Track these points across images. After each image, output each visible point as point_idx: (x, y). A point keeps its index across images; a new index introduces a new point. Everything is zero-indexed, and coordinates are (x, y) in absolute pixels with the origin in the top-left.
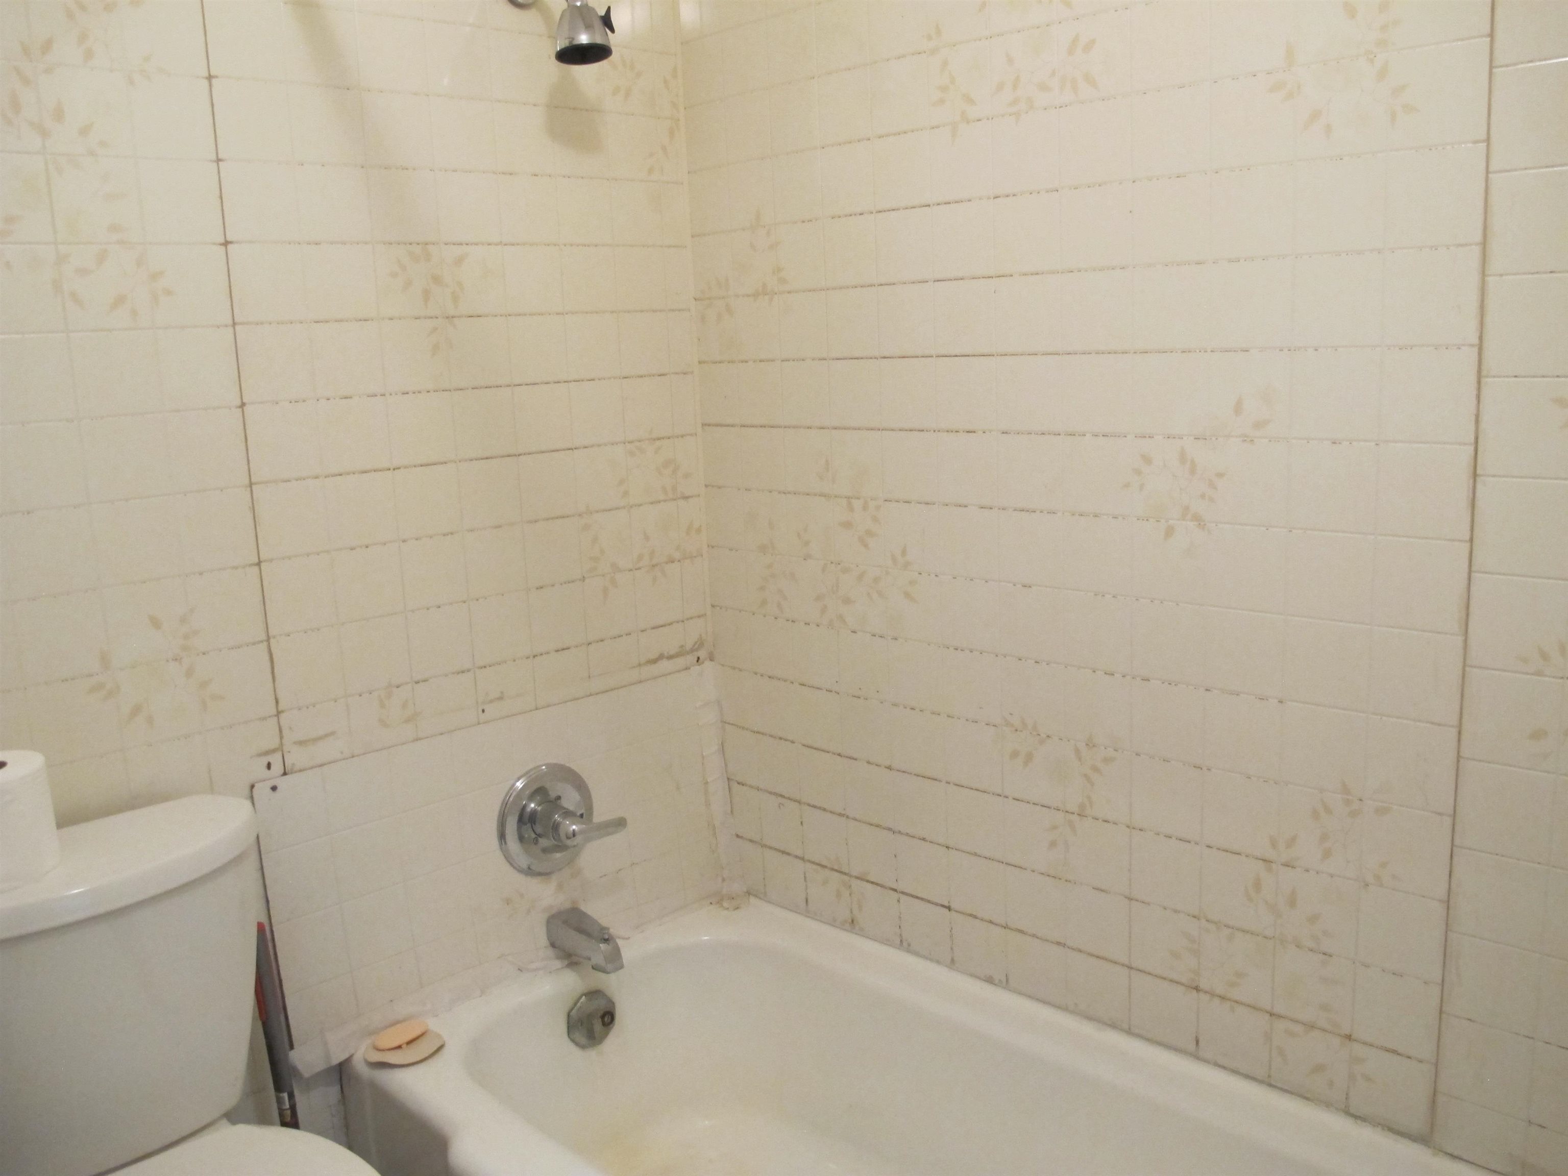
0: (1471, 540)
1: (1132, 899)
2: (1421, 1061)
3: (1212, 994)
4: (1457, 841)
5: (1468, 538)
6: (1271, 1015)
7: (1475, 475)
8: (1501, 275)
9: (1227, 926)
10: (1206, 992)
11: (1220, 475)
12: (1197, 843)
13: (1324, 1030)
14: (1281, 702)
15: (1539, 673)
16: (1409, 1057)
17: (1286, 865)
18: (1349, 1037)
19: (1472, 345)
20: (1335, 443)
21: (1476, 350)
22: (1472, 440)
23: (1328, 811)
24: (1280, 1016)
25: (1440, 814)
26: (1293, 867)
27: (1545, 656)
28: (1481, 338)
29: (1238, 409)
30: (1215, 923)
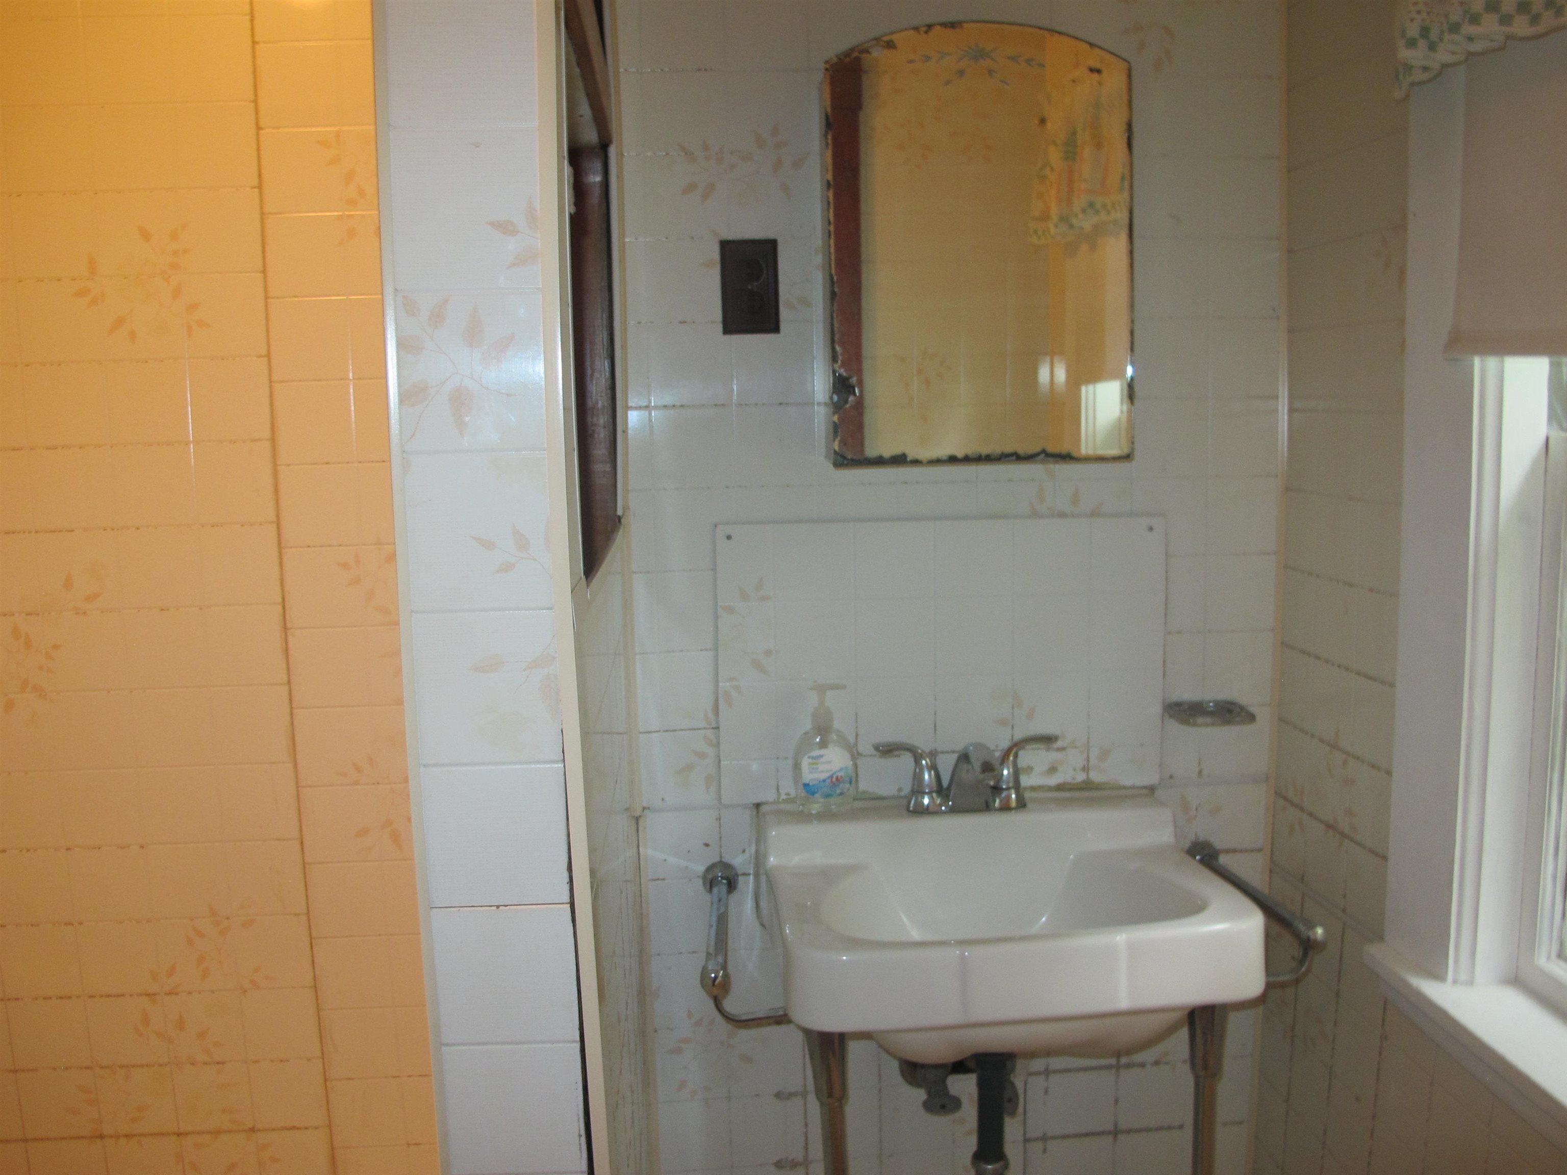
0: (289, 682)
1: (16, 1071)
2: (316, 1128)
3: (117, 1137)
4: (314, 934)
5: (285, 680)
6: (178, 1135)
7: (285, 628)
8: (289, 465)
9: (121, 1067)
10: (111, 1137)
11: (56, 647)
12: (78, 997)
13: (229, 1131)
14: (142, 847)
15: (356, 783)
16: (306, 1128)
17: (169, 994)
18: (253, 1130)
19: (272, 522)
20: (162, 610)
21: (275, 526)
22: (280, 600)
23: (201, 935)
24: (186, 1134)
25: (296, 915)
26: (176, 994)
27: (358, 769)
28: (278, 516)
29: (68, 584)
30: (107, 1067)
